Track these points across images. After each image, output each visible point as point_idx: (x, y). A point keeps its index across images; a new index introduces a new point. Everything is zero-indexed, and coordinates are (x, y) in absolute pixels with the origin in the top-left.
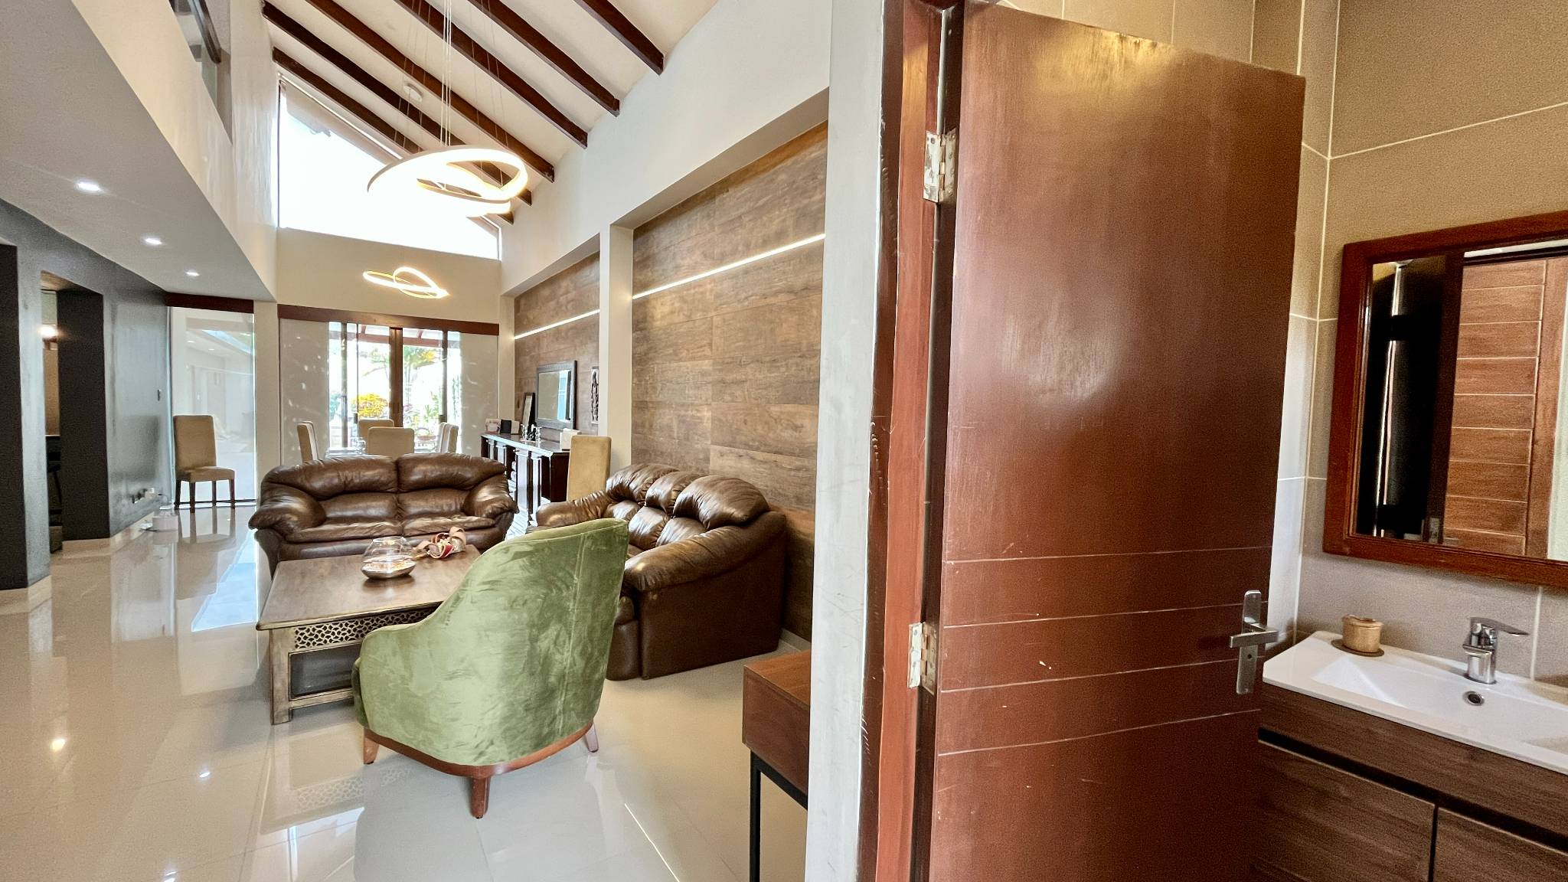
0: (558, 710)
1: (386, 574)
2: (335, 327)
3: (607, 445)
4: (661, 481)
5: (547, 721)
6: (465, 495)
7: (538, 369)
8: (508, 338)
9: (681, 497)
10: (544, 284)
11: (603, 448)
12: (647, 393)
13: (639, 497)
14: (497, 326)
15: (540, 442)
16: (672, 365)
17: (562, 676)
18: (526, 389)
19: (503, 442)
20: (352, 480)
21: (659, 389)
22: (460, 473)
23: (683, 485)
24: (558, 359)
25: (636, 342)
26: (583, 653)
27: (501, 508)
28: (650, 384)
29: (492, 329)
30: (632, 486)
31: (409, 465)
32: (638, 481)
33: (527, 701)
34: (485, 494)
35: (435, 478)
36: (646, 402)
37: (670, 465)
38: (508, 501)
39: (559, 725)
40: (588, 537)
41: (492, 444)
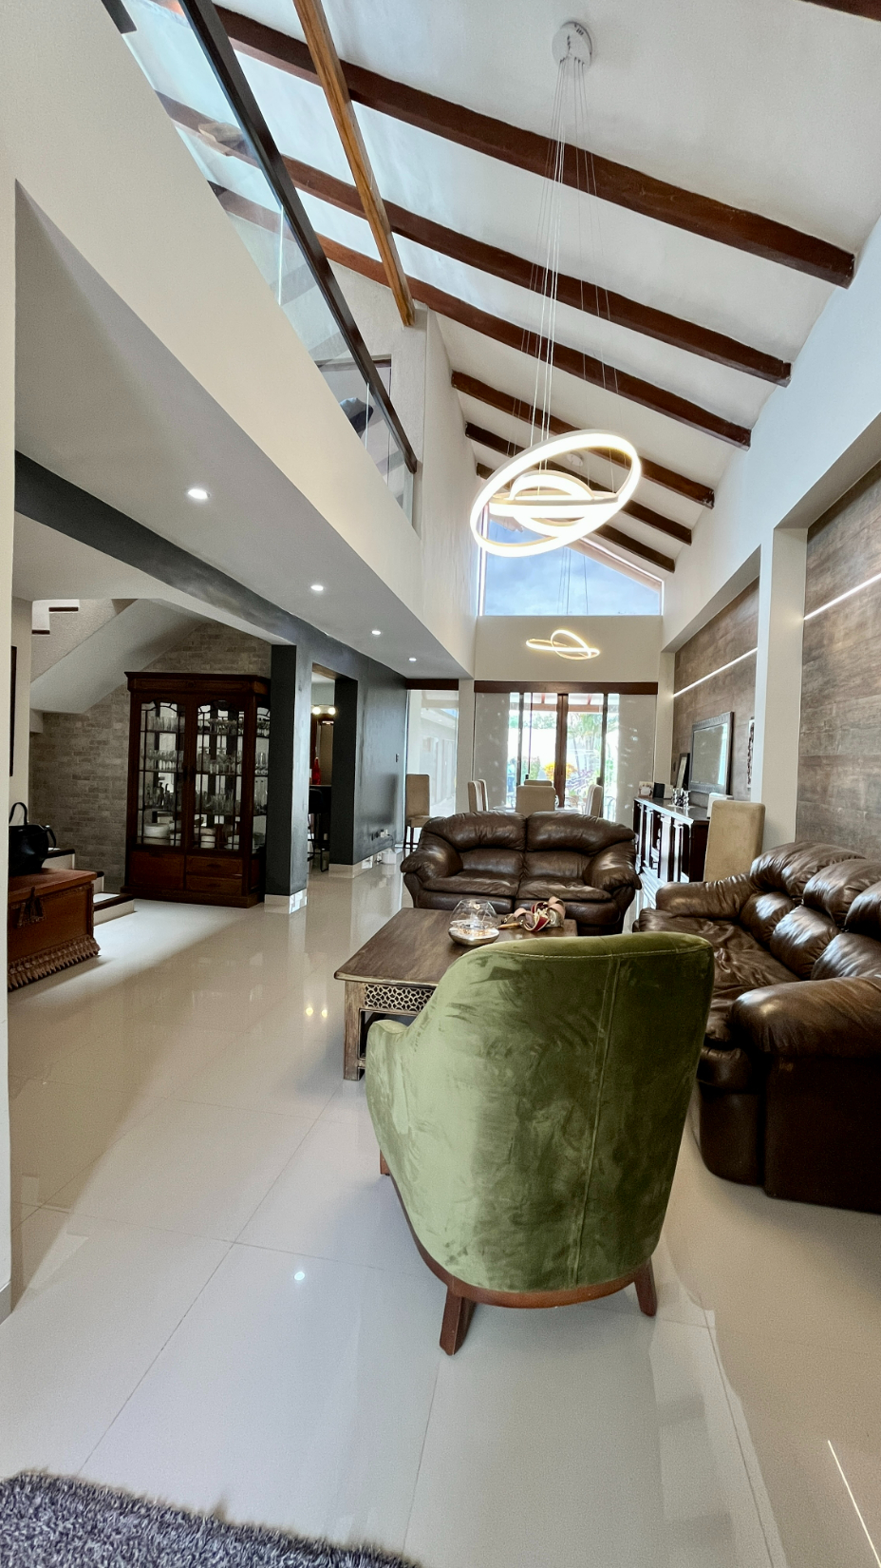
0: (571, 1240)
1: (468, 941)
2: (514, 697)
3: (757, 815)
4: (829, 871)
5: (552, 1251)
6: (587, 861)
7: (694, 726)
8: (667, 696)
9: (861, 900)
10: (702, 631)
11: (753, 817)
12: (821, 744)
13: (793, 889)
14: (655, 685)
15: (688, 809)
16: (860, 700)
17: (578, 1187)
18: (682, 750)
19: (652, 807)
20: (486, 834)
21: (838, 737)
22: (584, 836)
23: (867, 882)
24: (714, 714)
25: (807, 676)
26: (617, 1157)
27: (620, 881)
28: (826, 731)
29: (651, 689)
30: (787, 872)
31: (538, 823)
32: (796, 865)
33: (516, 1208)
34: (607, 862)
35: (560, 839)
36: (819, 757)
37: (853, 848)
38: (629, 874)
39: (573, 1262)
40: (623, 964)
41: (642, 808)
